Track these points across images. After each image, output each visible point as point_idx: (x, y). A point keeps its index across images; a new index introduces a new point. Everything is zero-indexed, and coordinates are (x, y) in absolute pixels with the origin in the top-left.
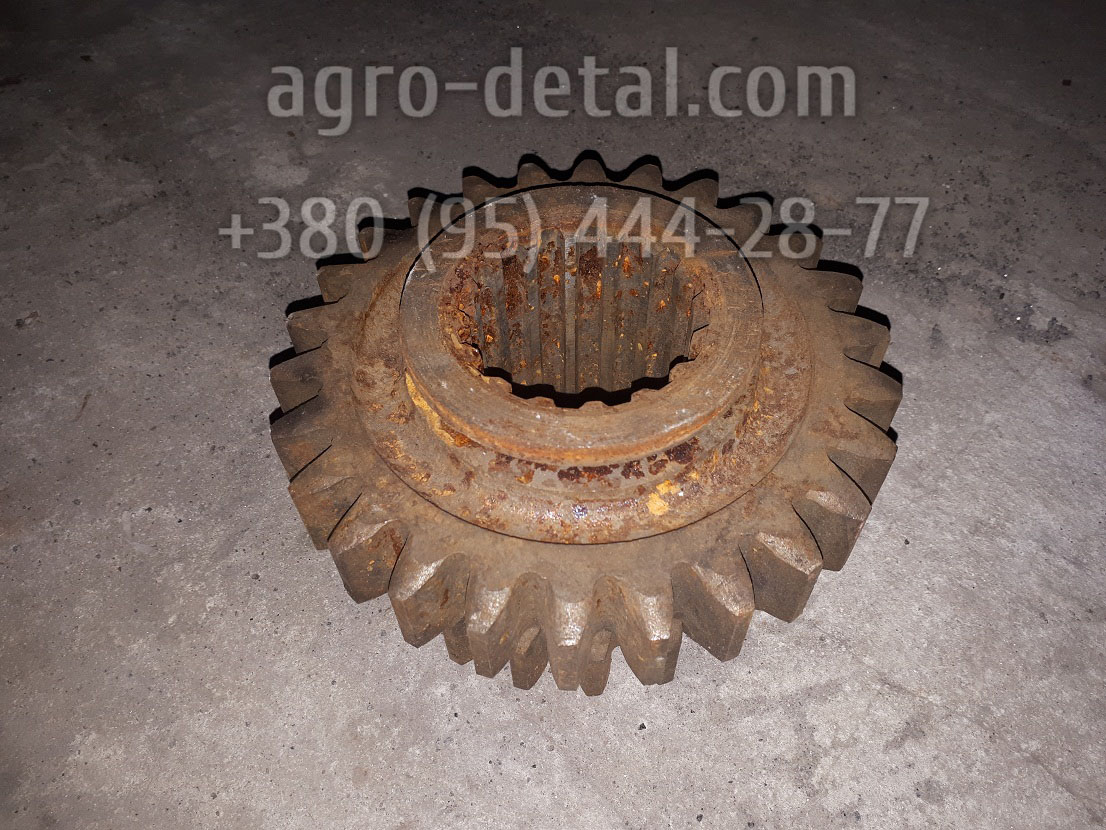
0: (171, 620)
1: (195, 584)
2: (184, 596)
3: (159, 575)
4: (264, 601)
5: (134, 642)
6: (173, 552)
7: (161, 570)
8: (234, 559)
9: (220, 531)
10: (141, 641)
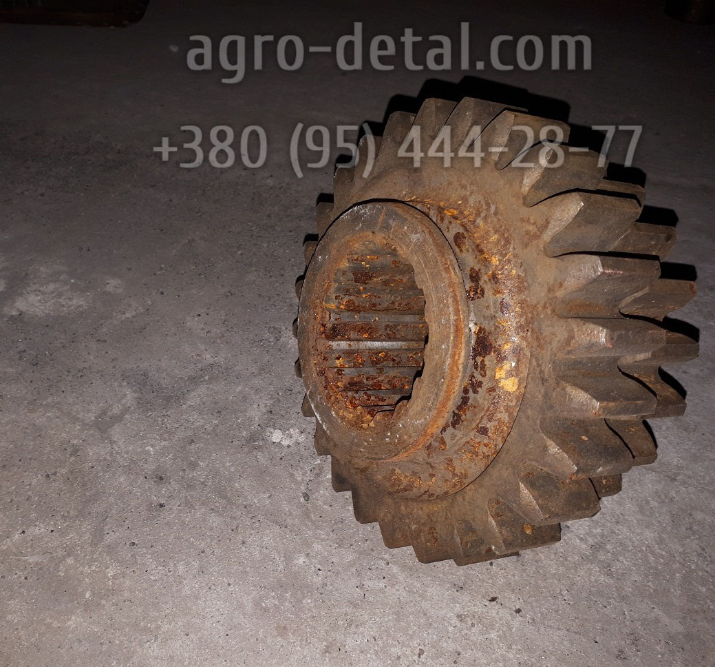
0: (88, 595)
1: (90, 566)
2: (87, 577)
3: (59, 571)
4: (149, 557)
5: (69, 620)
6: (61, 553)
7: (59, 567)
8: (108, 539)
9: (87, 527)
10: (73, 618)
